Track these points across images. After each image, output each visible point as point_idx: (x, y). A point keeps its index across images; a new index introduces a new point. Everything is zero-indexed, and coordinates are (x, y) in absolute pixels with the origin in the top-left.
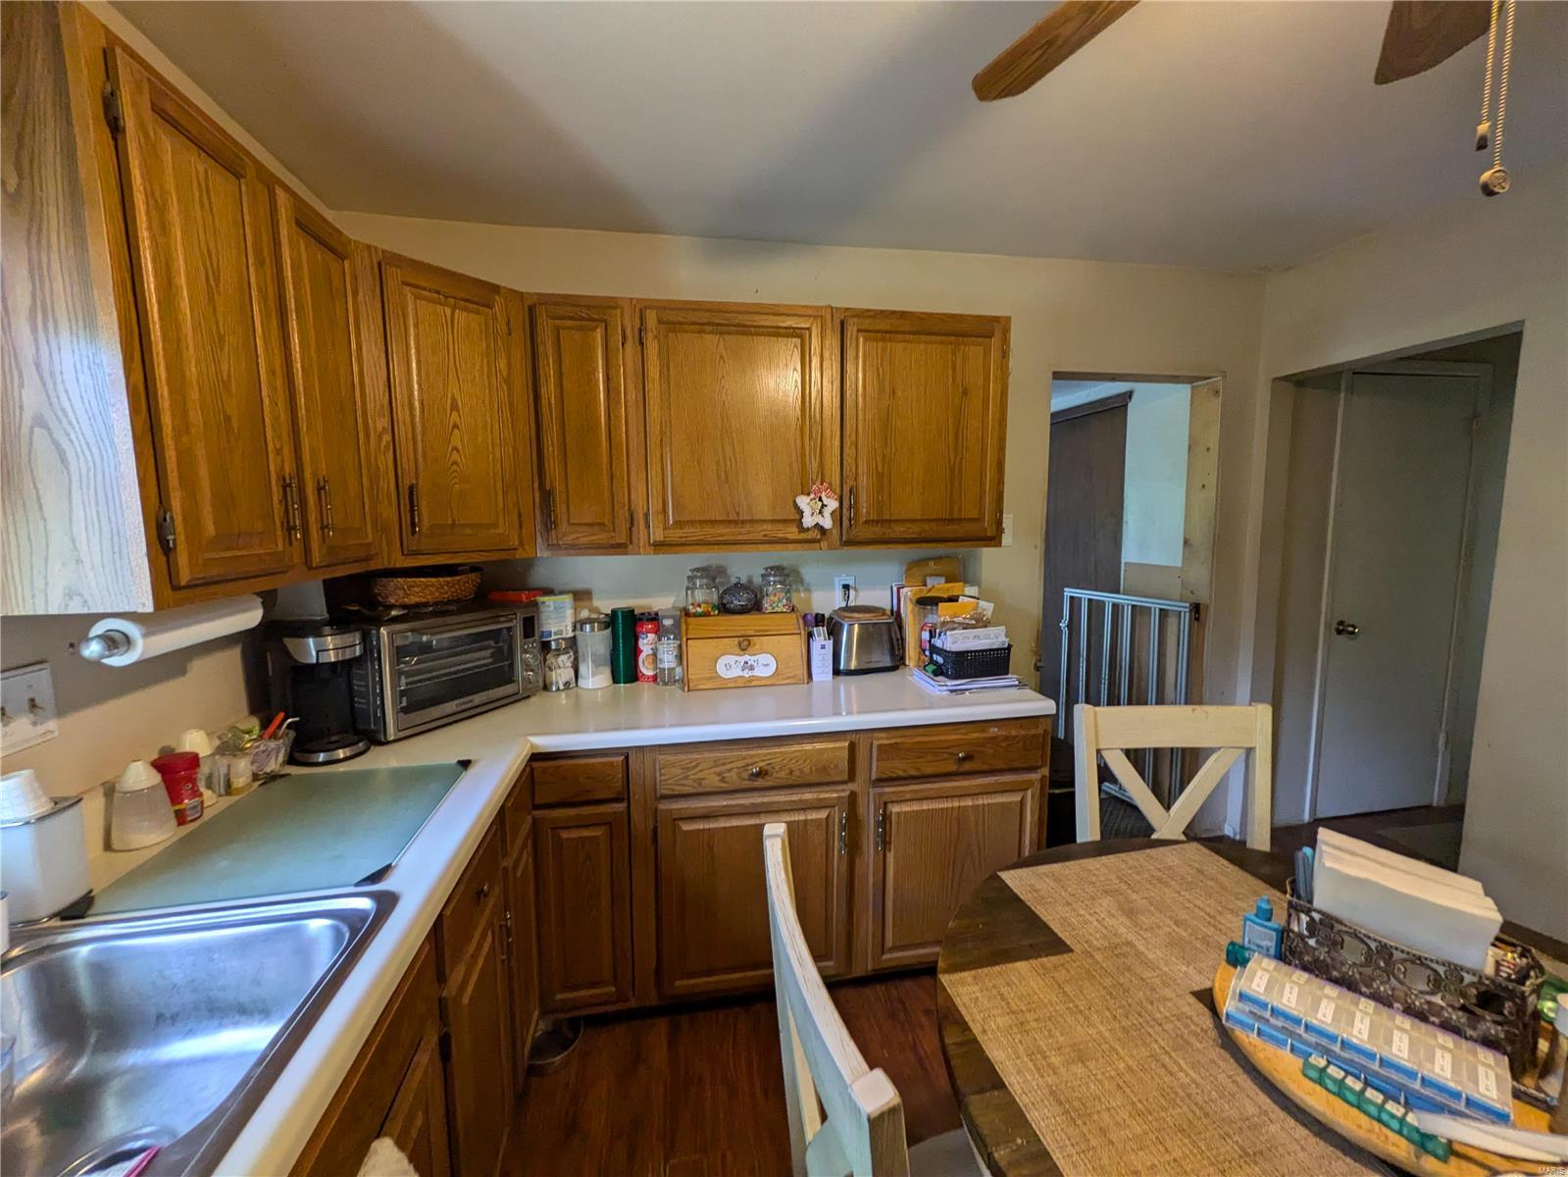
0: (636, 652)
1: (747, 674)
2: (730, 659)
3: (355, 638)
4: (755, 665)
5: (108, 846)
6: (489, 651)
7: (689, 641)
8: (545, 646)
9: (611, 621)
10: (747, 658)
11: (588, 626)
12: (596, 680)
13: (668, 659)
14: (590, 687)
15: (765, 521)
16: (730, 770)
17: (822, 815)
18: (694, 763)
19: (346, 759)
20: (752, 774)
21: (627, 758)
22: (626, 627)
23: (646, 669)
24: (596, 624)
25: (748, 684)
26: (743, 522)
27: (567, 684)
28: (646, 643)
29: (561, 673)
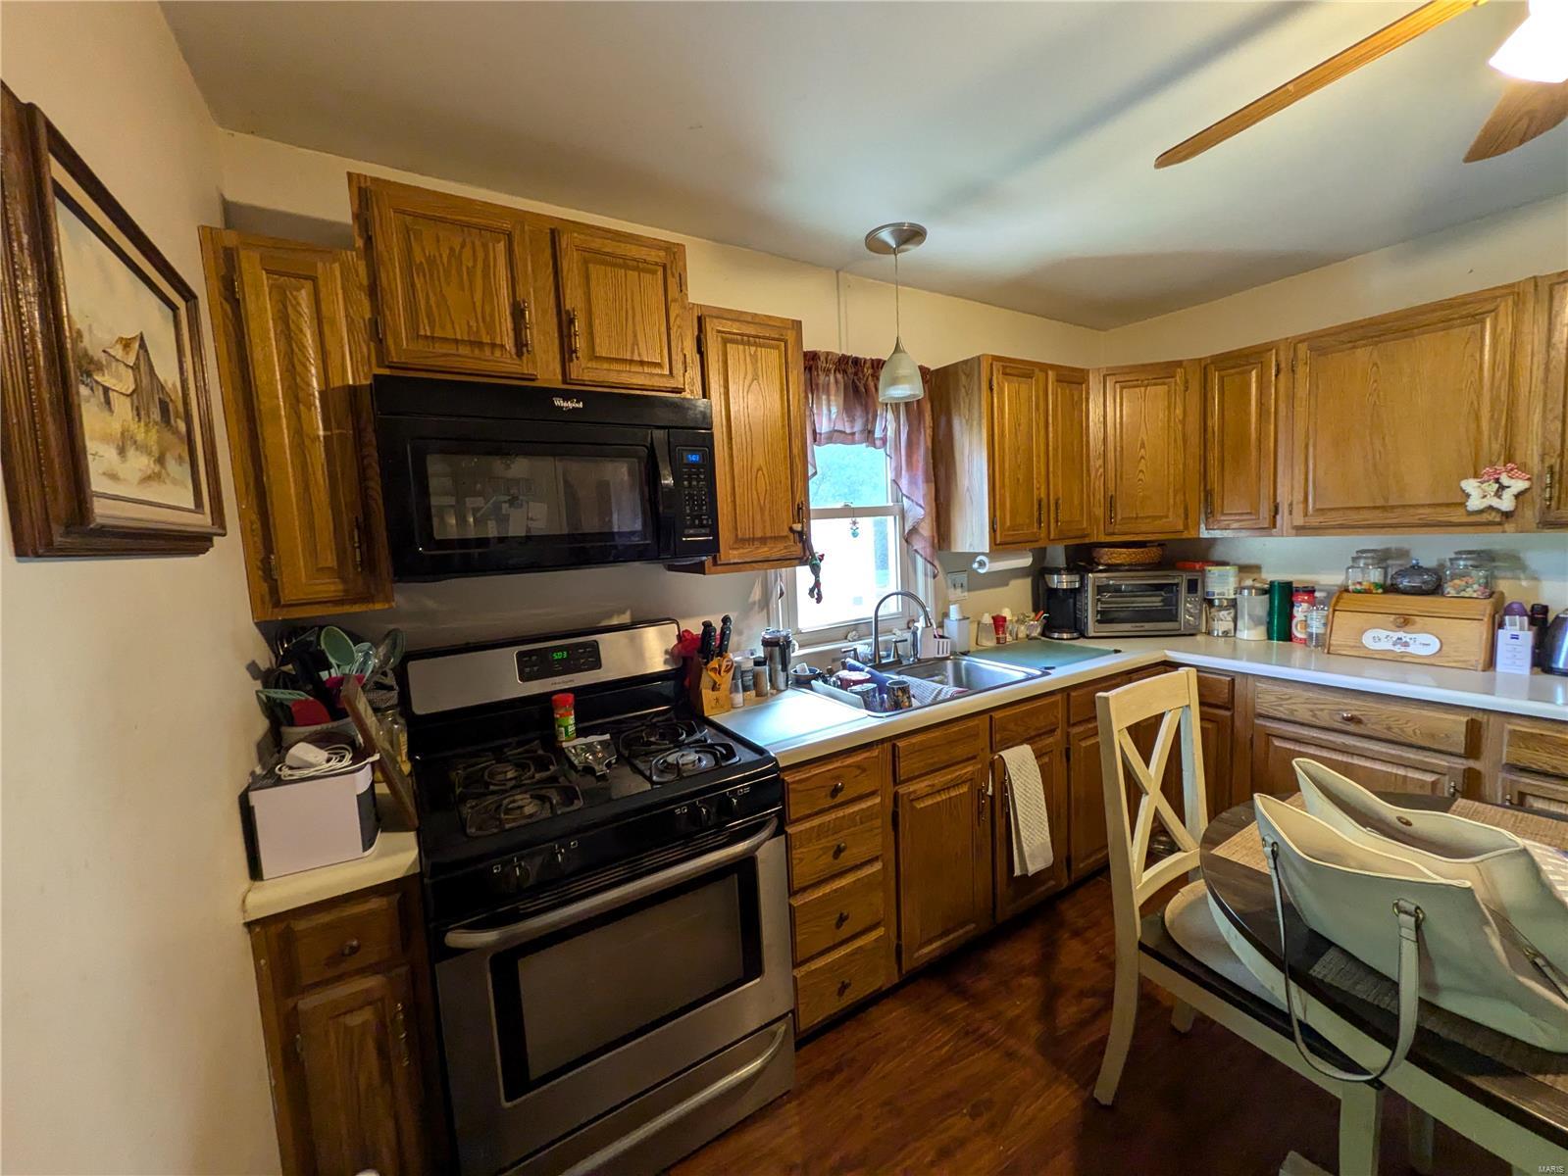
0: (1291, 617)
1: (1398, 649)
2: (1382, 633)
3: (1076, 578)
4: (1411, 642)
5: (977, 644)
6: (1160, 598)
7: (1337, 613)
8: (1210, 603)
9: (1268, 591)
10: (1401, 634)
11: (1246, 591)
12: (1250, 634)
13: (1316, 627)
14: (1245, 638)
15: (1423, 506)
16: (1322, 710)
17: (1429, 778)
18: (1287, 697)
19: (1067, 639)
20: (1343, 718)
21: (1233, 680)
22: (1284, 598)
23: (1298, 633)
24: (1254, 591)
25: (1399, 659)
26: (1393, 507)
27: (1226, 634)
28: (1300, 611)
29: (1223, 622)
